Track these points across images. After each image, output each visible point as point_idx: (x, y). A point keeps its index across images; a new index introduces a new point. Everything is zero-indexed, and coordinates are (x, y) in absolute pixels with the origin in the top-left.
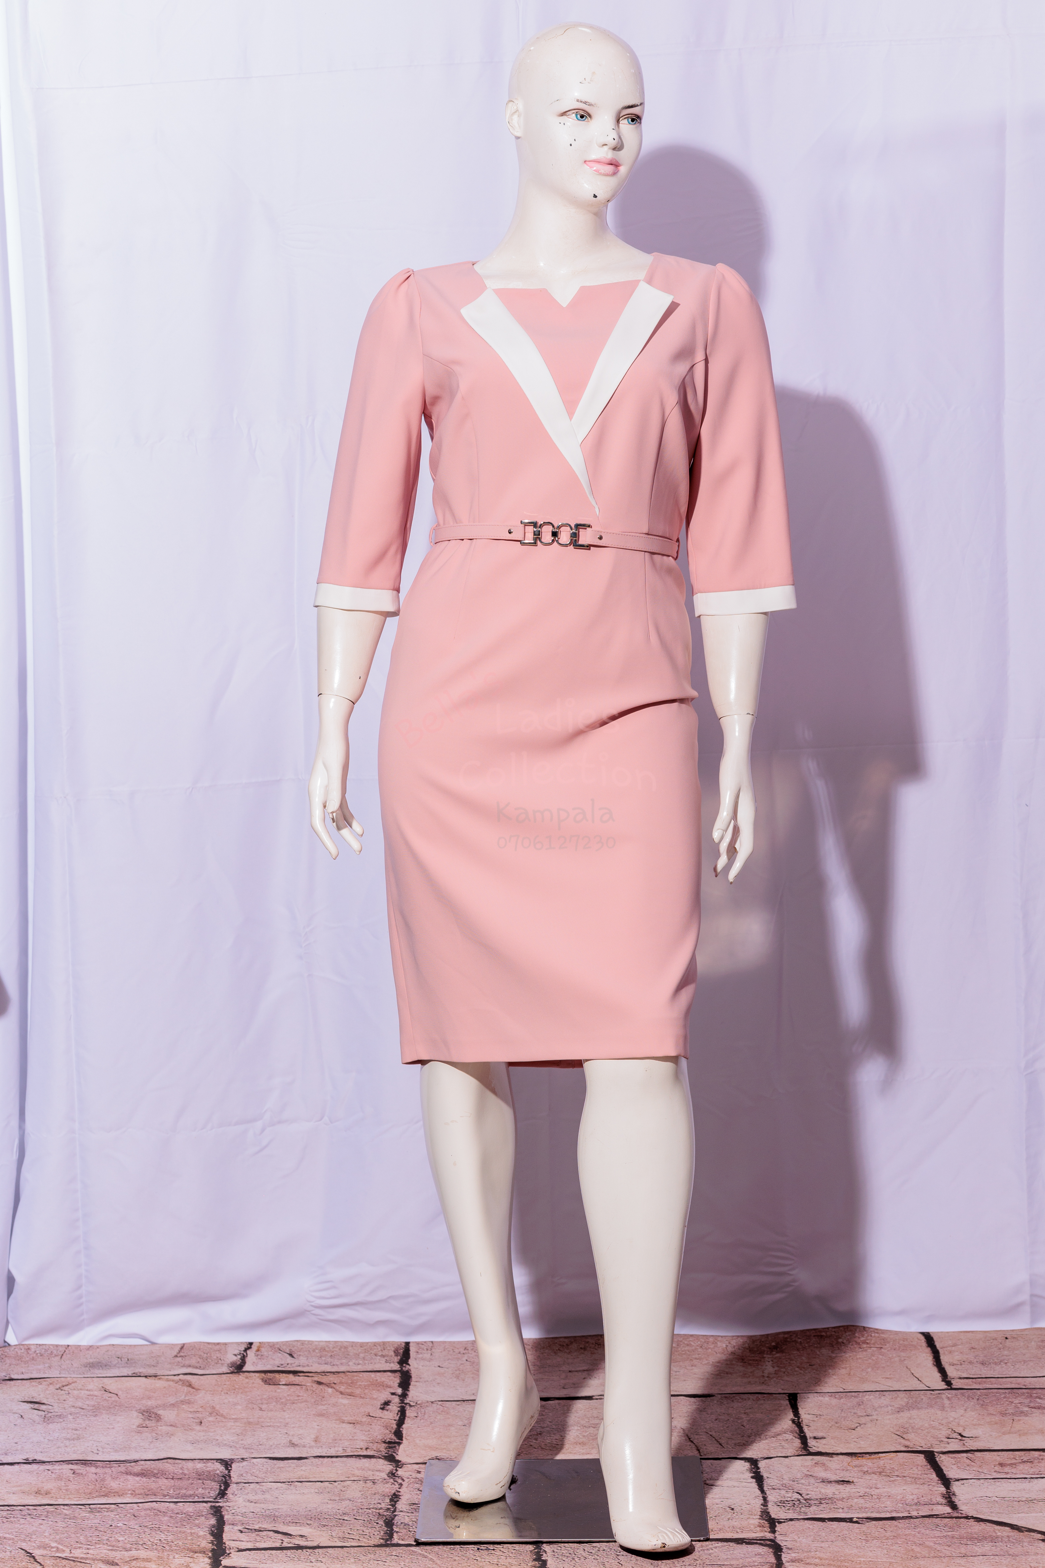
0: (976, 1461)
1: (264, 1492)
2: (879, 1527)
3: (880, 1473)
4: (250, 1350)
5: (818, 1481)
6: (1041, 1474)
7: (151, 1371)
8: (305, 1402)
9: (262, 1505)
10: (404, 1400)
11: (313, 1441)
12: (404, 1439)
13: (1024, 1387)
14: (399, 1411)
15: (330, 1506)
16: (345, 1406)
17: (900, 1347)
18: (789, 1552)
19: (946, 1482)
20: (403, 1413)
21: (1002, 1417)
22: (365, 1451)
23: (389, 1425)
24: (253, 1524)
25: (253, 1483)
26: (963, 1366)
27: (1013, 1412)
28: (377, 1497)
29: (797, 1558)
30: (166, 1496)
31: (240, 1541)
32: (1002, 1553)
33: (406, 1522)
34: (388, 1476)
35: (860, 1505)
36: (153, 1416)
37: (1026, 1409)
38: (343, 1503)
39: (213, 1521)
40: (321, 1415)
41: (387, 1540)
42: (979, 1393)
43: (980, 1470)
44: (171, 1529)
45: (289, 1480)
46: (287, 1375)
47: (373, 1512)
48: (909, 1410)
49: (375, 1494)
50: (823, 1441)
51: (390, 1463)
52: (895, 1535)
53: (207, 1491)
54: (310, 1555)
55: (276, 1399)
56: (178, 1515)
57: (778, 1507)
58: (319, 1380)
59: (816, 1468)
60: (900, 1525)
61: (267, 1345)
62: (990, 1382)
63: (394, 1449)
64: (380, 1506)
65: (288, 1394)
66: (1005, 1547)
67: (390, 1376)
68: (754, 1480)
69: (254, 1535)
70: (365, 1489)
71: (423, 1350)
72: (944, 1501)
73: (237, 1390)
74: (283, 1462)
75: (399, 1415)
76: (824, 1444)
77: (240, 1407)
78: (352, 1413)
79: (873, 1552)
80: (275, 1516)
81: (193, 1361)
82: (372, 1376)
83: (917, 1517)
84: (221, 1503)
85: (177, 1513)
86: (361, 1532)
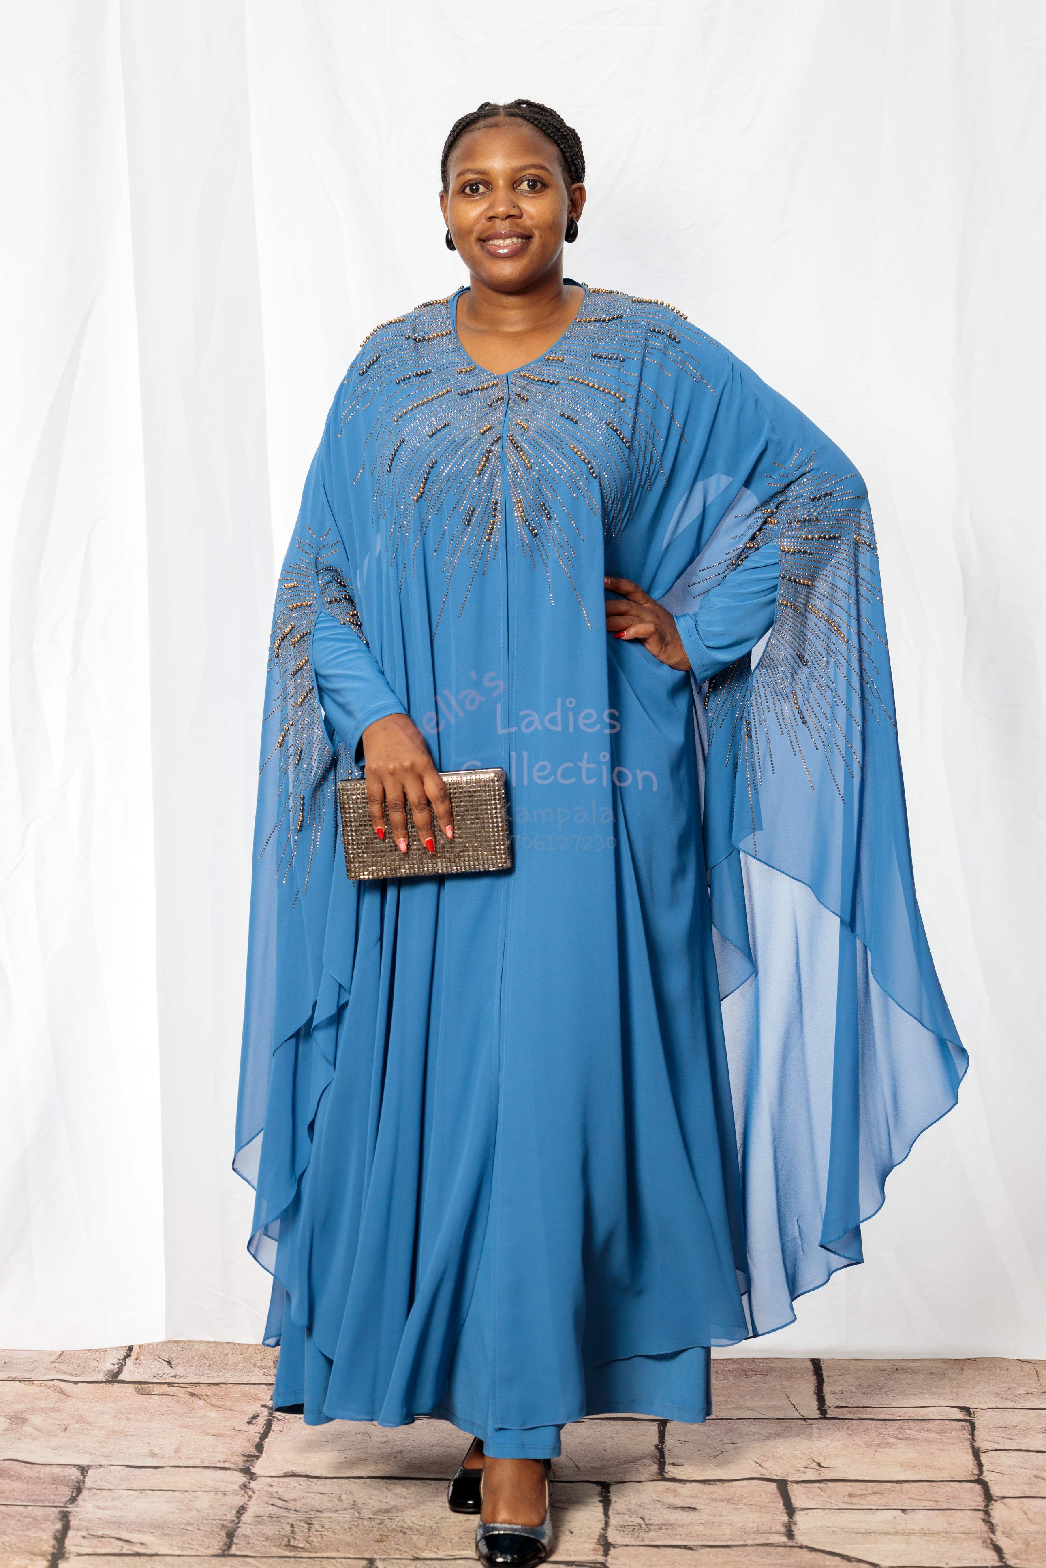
0: (826, 1491)
1: (114, 1499)
2: (712, 1554)
3: (728, 1500)
4: (129, 1358)
5: (665, 1507)
6: (887, 1506)
7: (26, 1376)
8: (173, 1413)
9: (110, 1512)
11: (173, 1451)
12: (264, 1452)
13: (898, 1418)
14: (265, 1424)
15: (176, 1516)
16: (212, 1418)
17: (785, 1374)
19: (790, 1510)
20: (268, 1426)
21: (866, 1449)
22: (223, 1463)
23: (252, 1438)
24: (97, 1530)
25: (106, 1489)
26: (844, 1395)
27: (878, 1442)
28: (225, 1508)
30: (17, 1500)
31: (81, 1546)
33: (247, 1534)
34: (240, 1488)
35: (699, 1532)
36: (20, 1420)
37: (893, 1440)
38: (190, 1513)
39: (59, 1526)
40: (188, 1427)
41: (225, 1550)
42: (851, 1423)
43: (828, 1500)
44: (16, 1532)
45: (141, 1489)
46: (161, 1385)
47: (217, 1523)
48: (776, 1438)
49: (223, 1505)
50: (681, 1468)
51: (245, 1476)
52: (724, 1563)
53: (58, 1497)
54: (146, 1562)
55: (145, 1408)
56: (25, 1519)
57: (618, 1532)
58: (192, 1391)
59: (666, 1494)
60: (733, 1553)
62: (866, 1412)
63: (252, 1461)
64: (225, 1518)
65: (158, 1404)
67: (264, 1389)
68: (601, 1504)
69: (95, 1541)
70: (214, 1500)
72: (783, 1530)
73: (108, 1399)
74: (140, 1470)
75: (264, 1429)
76: (681, 1471)
77: (107, 1416)
78: (217, 1427)
80: (120, 1523)
81: (69, 1369)
82: (247, 1388)
83: (751, 1545)
84: (70, 1508)
85: (26, 1517)
86: (201, 1542)
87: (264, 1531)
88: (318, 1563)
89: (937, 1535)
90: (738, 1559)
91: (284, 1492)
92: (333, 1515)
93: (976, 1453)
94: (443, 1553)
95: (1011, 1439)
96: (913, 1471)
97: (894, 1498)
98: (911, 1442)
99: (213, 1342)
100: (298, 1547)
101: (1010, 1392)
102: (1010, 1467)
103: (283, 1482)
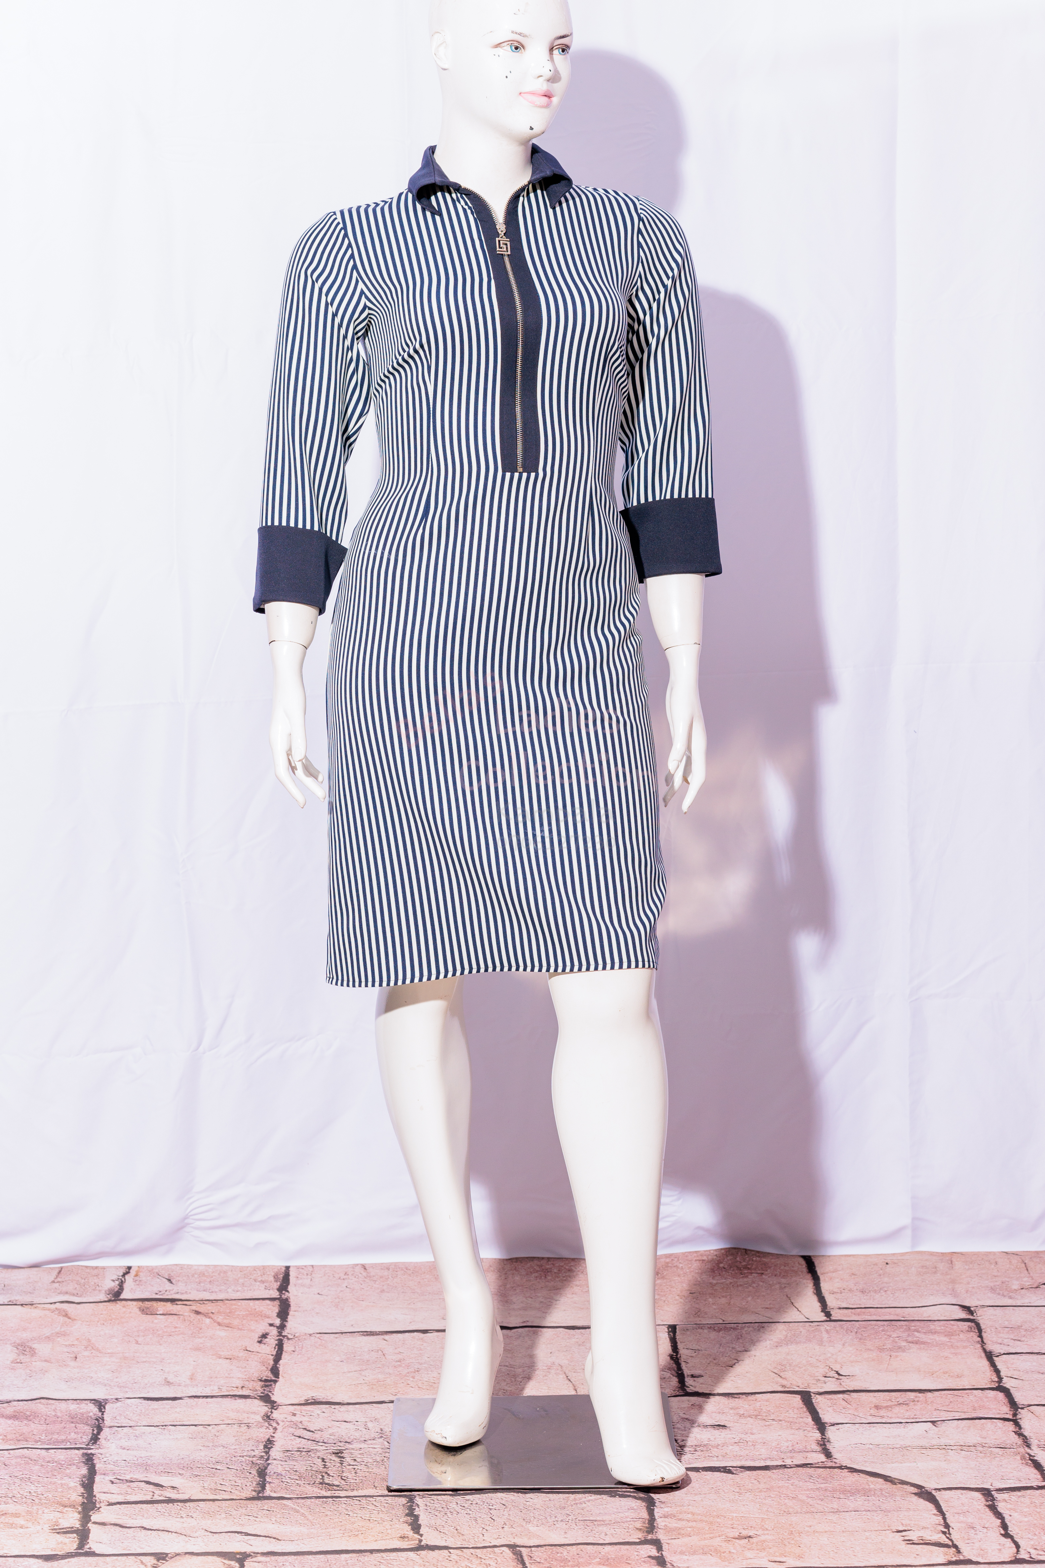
1: (137, 1437)
2: (753, 1477)
3: (756, 1416)
4: (128, 1275)
6: (916, 1418)
7: (27, 1299)
8: (182, 1334)
9: (134, 1453)
10: (282, 1333)
11: (189, 1379)
12: (280, 1377)
13: (903, 1319)
14: (276, 1345)
15: (203, 1454)
16: (222, 1339)
17: (780, 1273)
18: (662, 1506)
19: (821, 1426)
20: (280, 1346)
21: (879, 1353)
22: (241, 1390)
23: (266, 1360)
24: (125, 1474)
25: (126, 1427)
26: (843, 1294)
27: (891, 1347)
28: (251, 1443)
29: (669, 1513)
30: (38, 1442)
31: (111, 1493)
32: (874, 1508)
33: (279, 1472)
34: (263, 1420)
35: (735, 1452)
36: (28, 1350)
37: (904, 1344)
38: (217, 1449)
39: (84, 1471)
40: (198, 1349)
41: (259, 1492)
42: (858, 1326)
43: (856, 1414)
44: (41, 1479)
45: (162, 1424)
46: (165, 1303)
47: (246, 1460)
48: (787, 1345)
49: (249, 1440)
50: (700, 1380)
51: (266, 1404)
52: (769, 1487)
53: (79, 1436)
54: (181, 1509)
55: (153, 1330)
56: (49, 1464)
58: (197, 1309)
59: (692, 1411)
60: (774, 1476)
61: (145, 1269)
62: (869, 1312)
63: (270, 1387)
64: (253, 1453)
65: (165, 1325)
66: (878, 1501)
67: (268, 1305)
69: (125, 1486)
70: (239, 1434)
71: (303, 1274)
72: (819, 1448)
73: (113, 1320)
74: (157, 1402)
75: (276, 1350)
76: (702, 1384)
77: (115, 1340)
78: (228, 1348)
79: (746, 1506)
80: (146, 1464)
81: (70, 1289)
82: (251, 1304)
83: (791, 1466)
84: (94, 1450)
85: (49, 1462)
86: (233, 1483)
87: (295, 1467)
88: (357, 1502)
89: (973, 1449)
90: (781, 1483)
91: (309, 1421)
92: (363, 1445)
93: (990, 1356)
95: (1019, 1341)
96: (932, 1379)
97: (921, 1409)
98: (922, 1346)
100: (334, 1485)
101: (1004, 1288)
102: (1027, 1372)
103: (305, 1410)
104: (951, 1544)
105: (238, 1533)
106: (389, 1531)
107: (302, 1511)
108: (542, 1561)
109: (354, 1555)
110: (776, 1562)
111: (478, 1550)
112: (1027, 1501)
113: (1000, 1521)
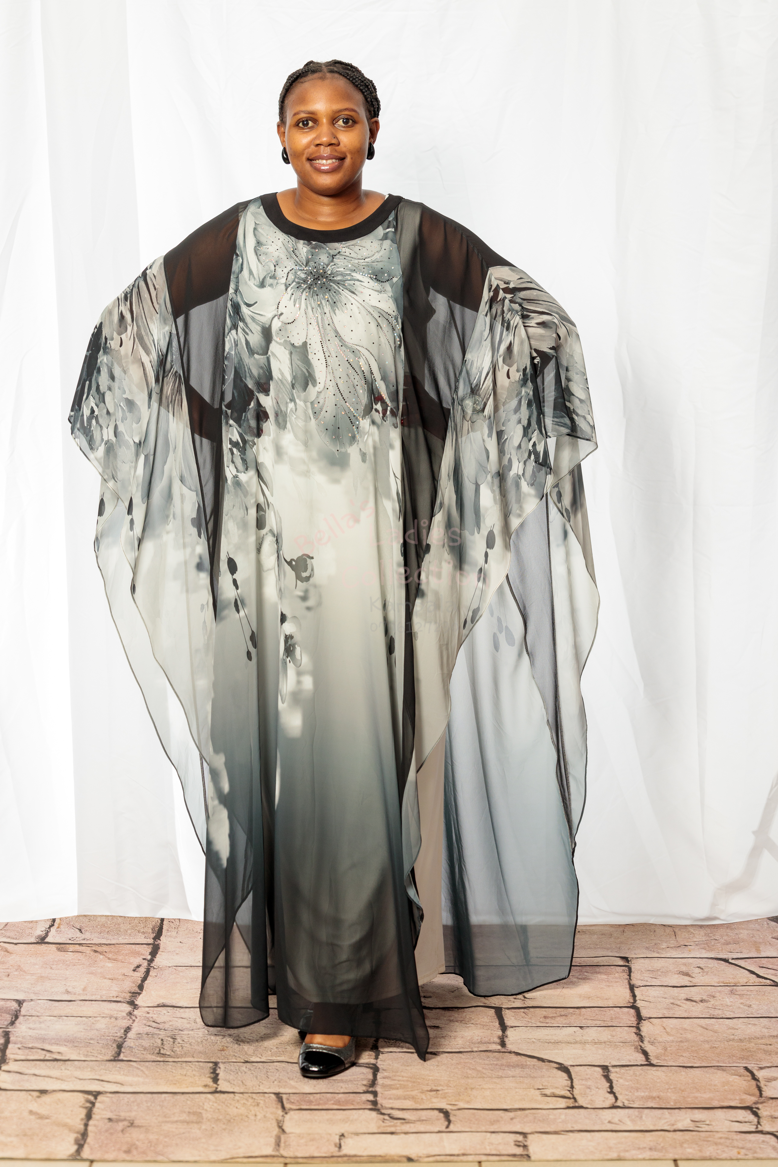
0: (529, 1014)
1: (40, 1022)
2: (449, 1057)
3: (461, 1021)
4: (54, 925)
6: (570, 1024)
8: (82, 964)
9: (37, 1032)
10: (151, 964)
11: (82, 990)
12: (144, 991)
13: (579, 965)
14: (145, 972)
15: (83, 1034)
16: (109, 967)
18: (384, 1072)
19: (504, 1027)
20: (147, 972)
22: (115, 998)
23: (136, 981)
24: (28, 1044)
25: (35, 1016)
28: (116, 1028)
29: (387, 1076)
31: (17, 1054)
32: (526, 1076)
33: (131, 1046)
34: (127, 1015)
37: (575, 980)
38: (92, 1032)
39: (2, 1041)
40: (92, 973)
41: (116, 1057)
43: (530, 1021)
45: (59, 1015)
46: (74, 945)
47: (110, 1038)
49: (115, 1026)
50: (429, 999)
51: (131, 1006)
52: (458, 1062)
53: (2, 1021)
54: (61, 1065)
55: (63, 961)
58: (95, 949)
60: (463, 1057)
63: (136, 997)
64: (116, 1035)
65: (72, 958)
66: (530, 1072)
67: (145, 948)
69: (27, 1051)
70: (109, 1023)
71: (172, 926)
72: (498, 1041)
73: (37, 955)
74: (58, 1003)
75: (144, 975)
76: (430, 1001)
77: (37, 967)
78: (112, 973)
79: (440, 1073)
80: (44, 1039)
81: (12, 934)
82: (133, 947)
83: (476, 1052)
84: (10, 1029)
86: (99, 1051)
87: (142, 1044)
88: (180, 1065)
89: (603, 1044)
90: (467, 1061)
91: (157, 1017)
92: (190, 1032)
93: (632, 988)
94: (265, 1058)
95: (656, 978)
96: (588, 1000)
97: (575, 1019)
98: (588, 981)
99: (111, 916)
100: (166, 1054)
101: (656, 946)
102: (655, 997)
103: (156, 1010)
104: (571, 1096)
105: (97, 1080)
106: (197, 1082)
107: (142, 1068)
108: (295, 1102)
109: (171, 1095)
110: (451, 1105)
111: (254, 1096)
112: (631, 1072)
113: (609, 1084)
